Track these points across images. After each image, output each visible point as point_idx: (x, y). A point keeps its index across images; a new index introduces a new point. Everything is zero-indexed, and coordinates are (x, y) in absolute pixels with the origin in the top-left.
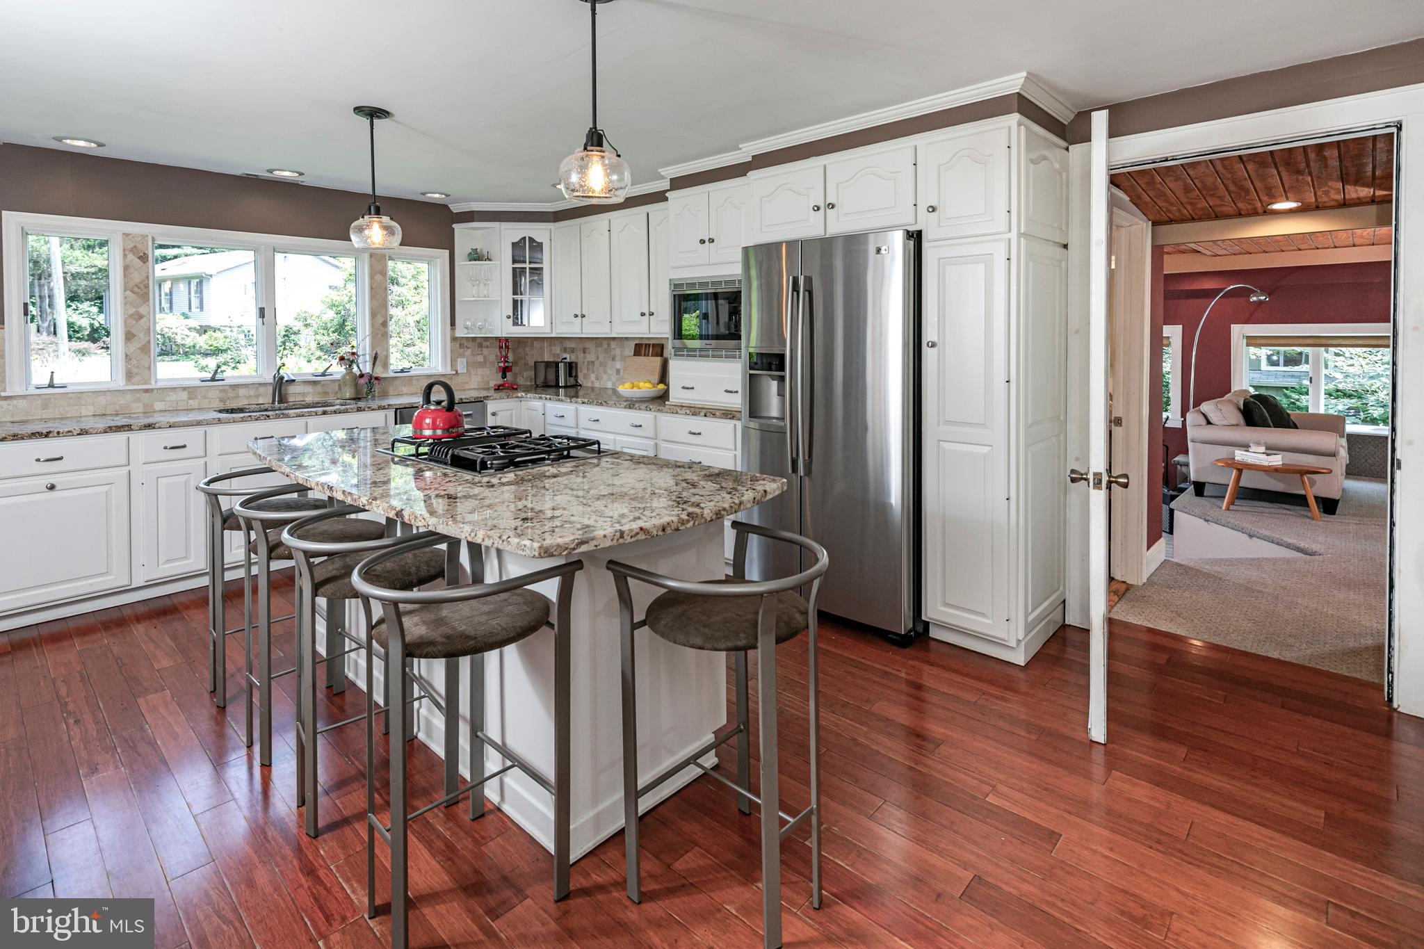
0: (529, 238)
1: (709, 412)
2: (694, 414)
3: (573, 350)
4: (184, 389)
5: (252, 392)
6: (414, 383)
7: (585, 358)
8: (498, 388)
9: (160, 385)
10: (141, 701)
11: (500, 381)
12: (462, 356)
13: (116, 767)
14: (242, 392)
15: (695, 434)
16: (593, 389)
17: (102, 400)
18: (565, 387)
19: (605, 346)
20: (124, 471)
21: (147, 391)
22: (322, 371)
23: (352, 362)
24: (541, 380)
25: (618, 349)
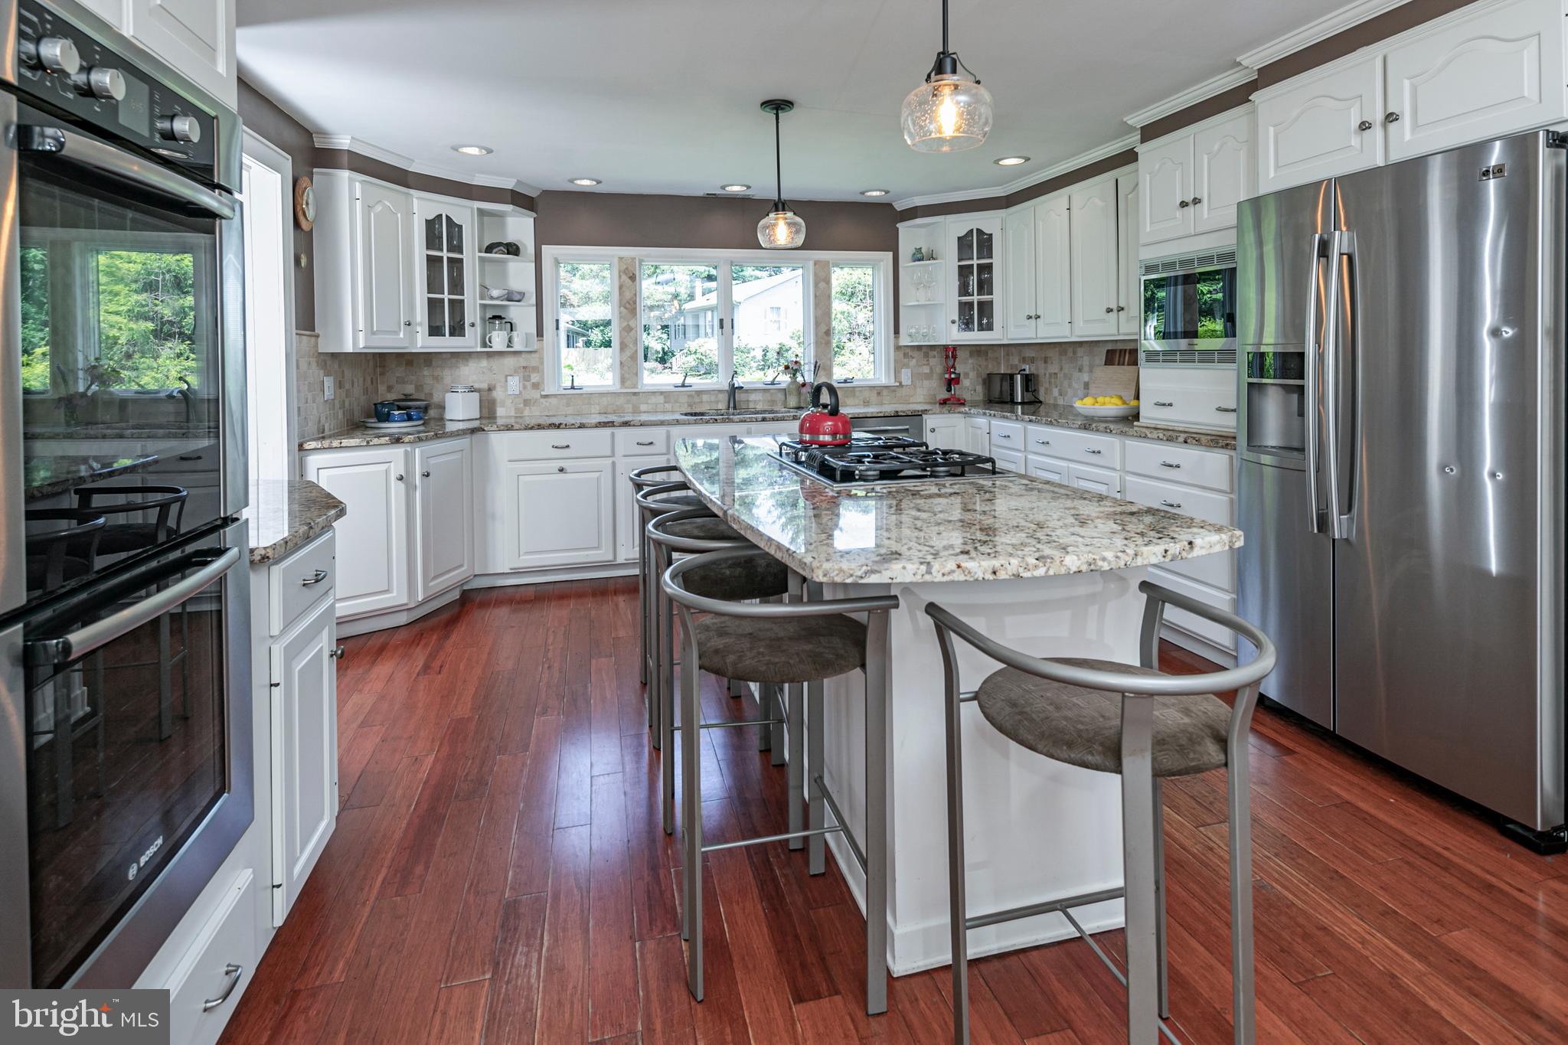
0: (977, 229)
1: (1192, 438)
2: (1170, 439)
3: (1032, 360)
4: (662, 393)
5: (713, 398)
6: (857, 394)
7: (1046, 369)
8: (944, 402)
9: (645, 389)
10: (594, 662)
11: (945, 395)
12: (907, 366)
13: (559, 714)
14: (705, 398)
15: (1171, 466)
16: (1055, 406)
17: (605, 401)
18: (1022, 403)
19: (1070, 354)
20: (609, 461)
21: (635, 394)
22: (771, 379)
23: (796, 371)
24: (996, 393)
25: (1085, 358)
